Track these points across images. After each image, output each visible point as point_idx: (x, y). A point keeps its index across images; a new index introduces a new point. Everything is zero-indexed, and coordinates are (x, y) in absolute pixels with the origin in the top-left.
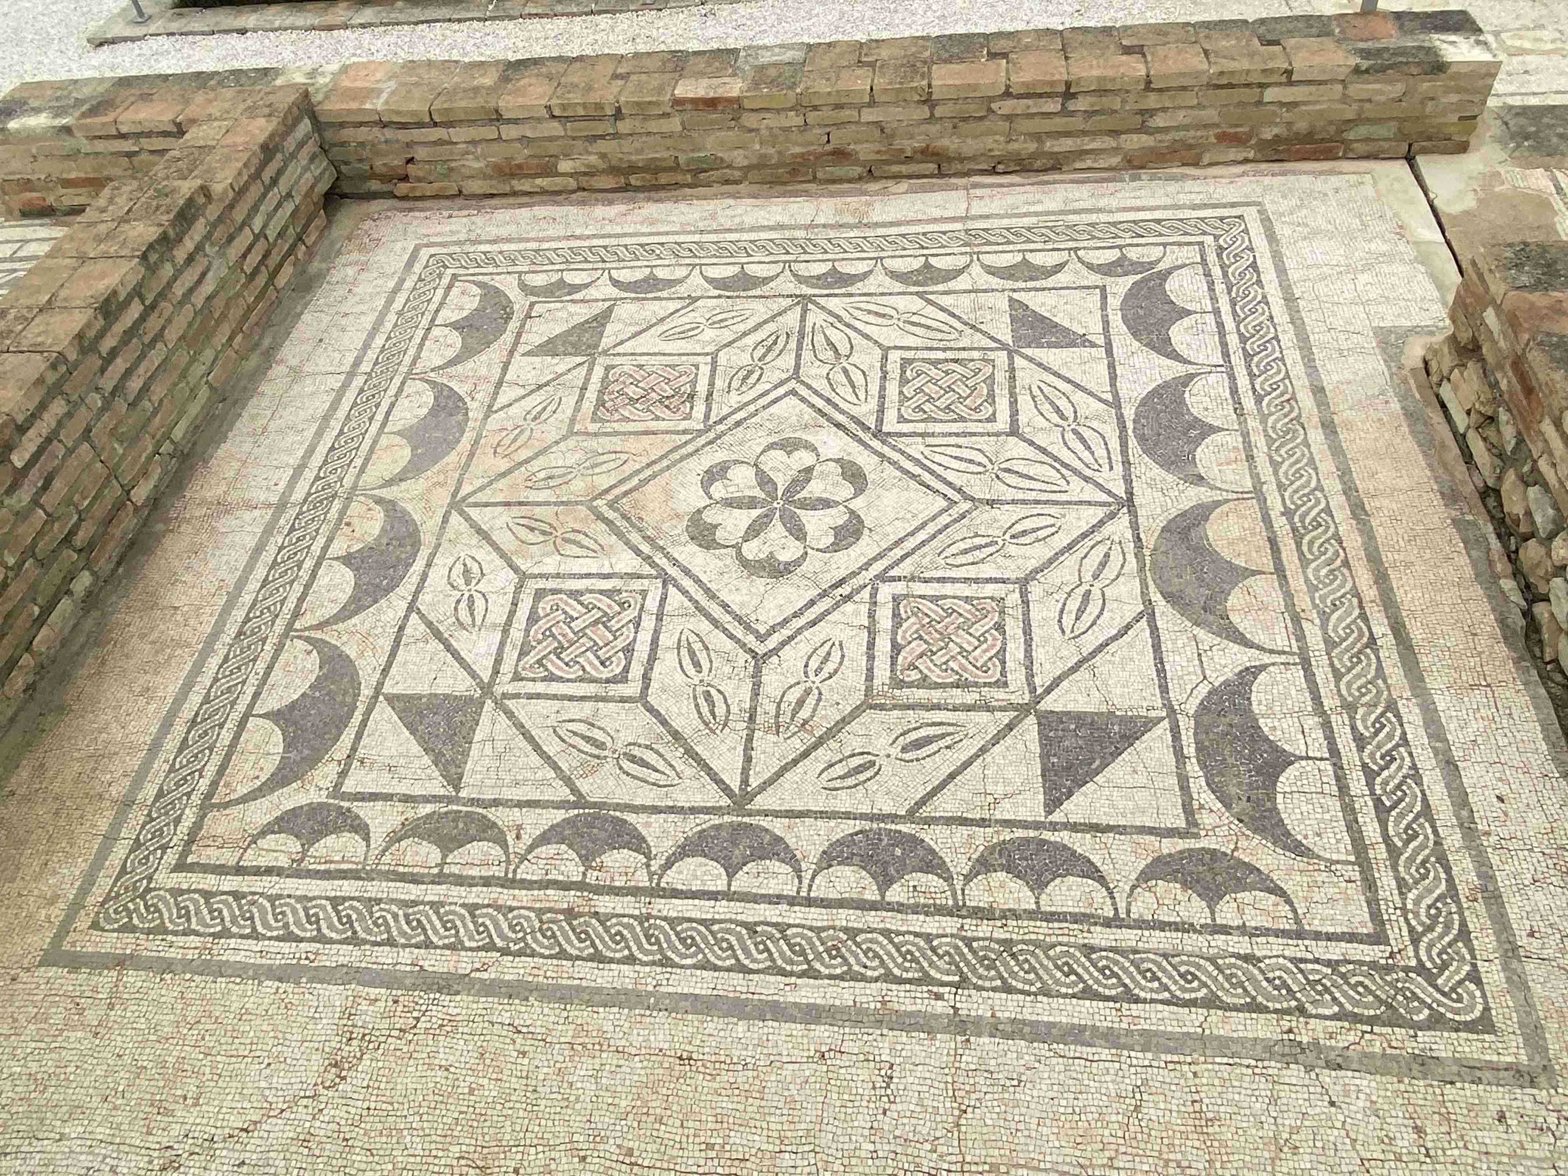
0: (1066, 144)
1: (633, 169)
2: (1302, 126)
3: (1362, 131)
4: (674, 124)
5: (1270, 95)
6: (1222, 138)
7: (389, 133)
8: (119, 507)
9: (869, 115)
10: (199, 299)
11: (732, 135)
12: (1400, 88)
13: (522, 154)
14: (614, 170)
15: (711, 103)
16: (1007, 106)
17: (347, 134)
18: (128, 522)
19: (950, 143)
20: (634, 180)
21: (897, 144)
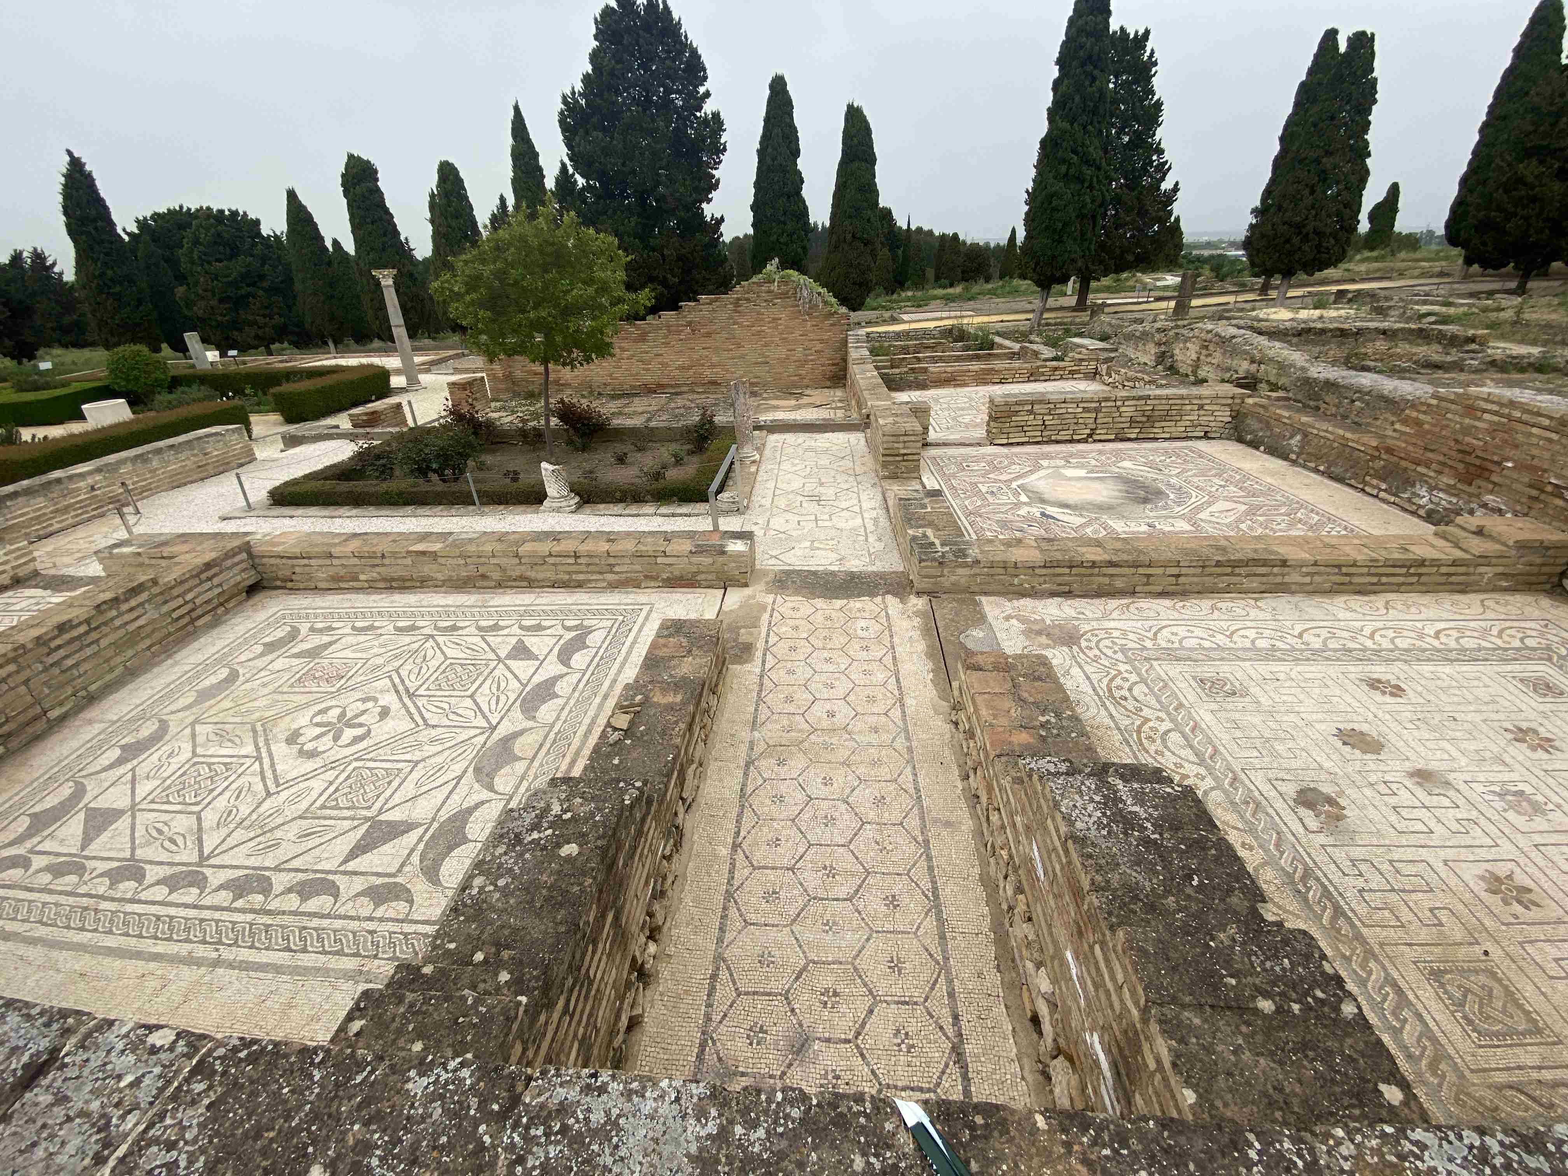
0: (581, 577)
1: (393, 580)
2: (677, 573)
3: (703, 576)
4: (409, 561)
5: (659, 560)
6: (646, 577)
7: (284, 561)
8: (36, 719)
9: (494, 561)
10: (131, 627)
11: (435, 567)
12: (710, 560)
13: (342, 572)
14: (384, 580)
15: (423, 553)
16: (551, 560)
17: (265, 560)
18: (41, 725)
19: (532, 574)
20: (394, 584)
21: (509, 573)
